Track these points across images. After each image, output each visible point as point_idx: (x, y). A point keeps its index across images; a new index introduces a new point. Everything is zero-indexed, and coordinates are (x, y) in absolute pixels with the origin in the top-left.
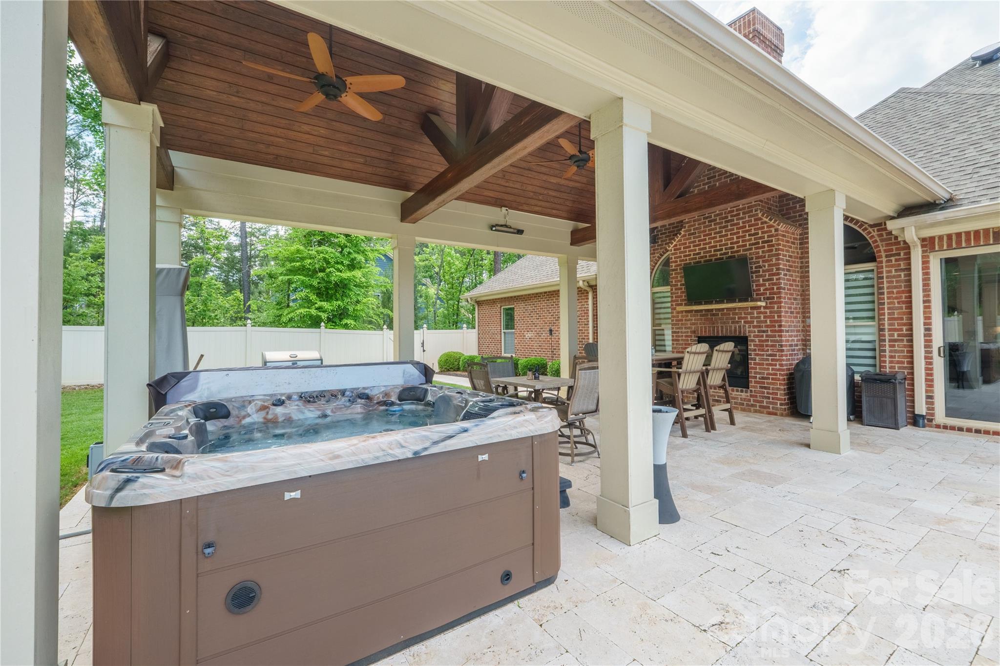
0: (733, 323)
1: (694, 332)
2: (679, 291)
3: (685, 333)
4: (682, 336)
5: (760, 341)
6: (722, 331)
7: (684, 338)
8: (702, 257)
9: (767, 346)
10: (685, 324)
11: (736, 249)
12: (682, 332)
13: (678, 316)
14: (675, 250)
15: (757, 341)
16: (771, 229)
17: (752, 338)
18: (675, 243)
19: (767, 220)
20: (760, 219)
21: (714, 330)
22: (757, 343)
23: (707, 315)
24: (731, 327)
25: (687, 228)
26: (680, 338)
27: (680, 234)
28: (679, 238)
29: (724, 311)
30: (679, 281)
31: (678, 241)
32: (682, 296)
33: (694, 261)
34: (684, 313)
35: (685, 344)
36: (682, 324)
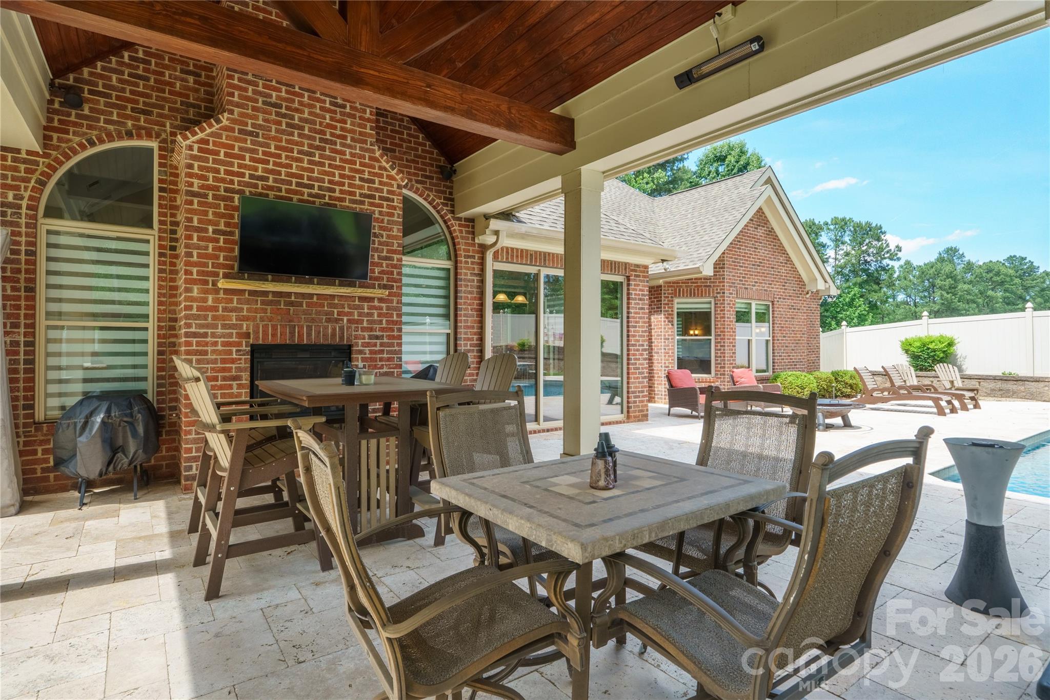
0: (329, 320)
1: (247, 335)
2: (211, 245)
3: (223, 336)
4: (215, 344)
5: (371, 352)
6: (309, 334)
7: (220, 348)
8: (271, 188)
9: (381, 360)
10: (224, 318)
11: (337, 194)
12: (213, 335)
13: (205, 300)
14: (200, 150)
15: (368, 352)
16: (393, 182)
17: (360, 348)
18: (201, 135)
19: (387, 166)
20: (377, 160)
21: (292, 334)
22: (368, 356)
23: (279, 303)
24: (326, 328)
25: (236, 116)
26: (209, 349)
27: (218, 121)
28: (213, 129)
29: (312, 298)
30: (210, 222)
31: (212, 134)
32: (217, 257)
33: (253, 190)
34: (221, 295)
35: (224, 361)
36: (215, 318)
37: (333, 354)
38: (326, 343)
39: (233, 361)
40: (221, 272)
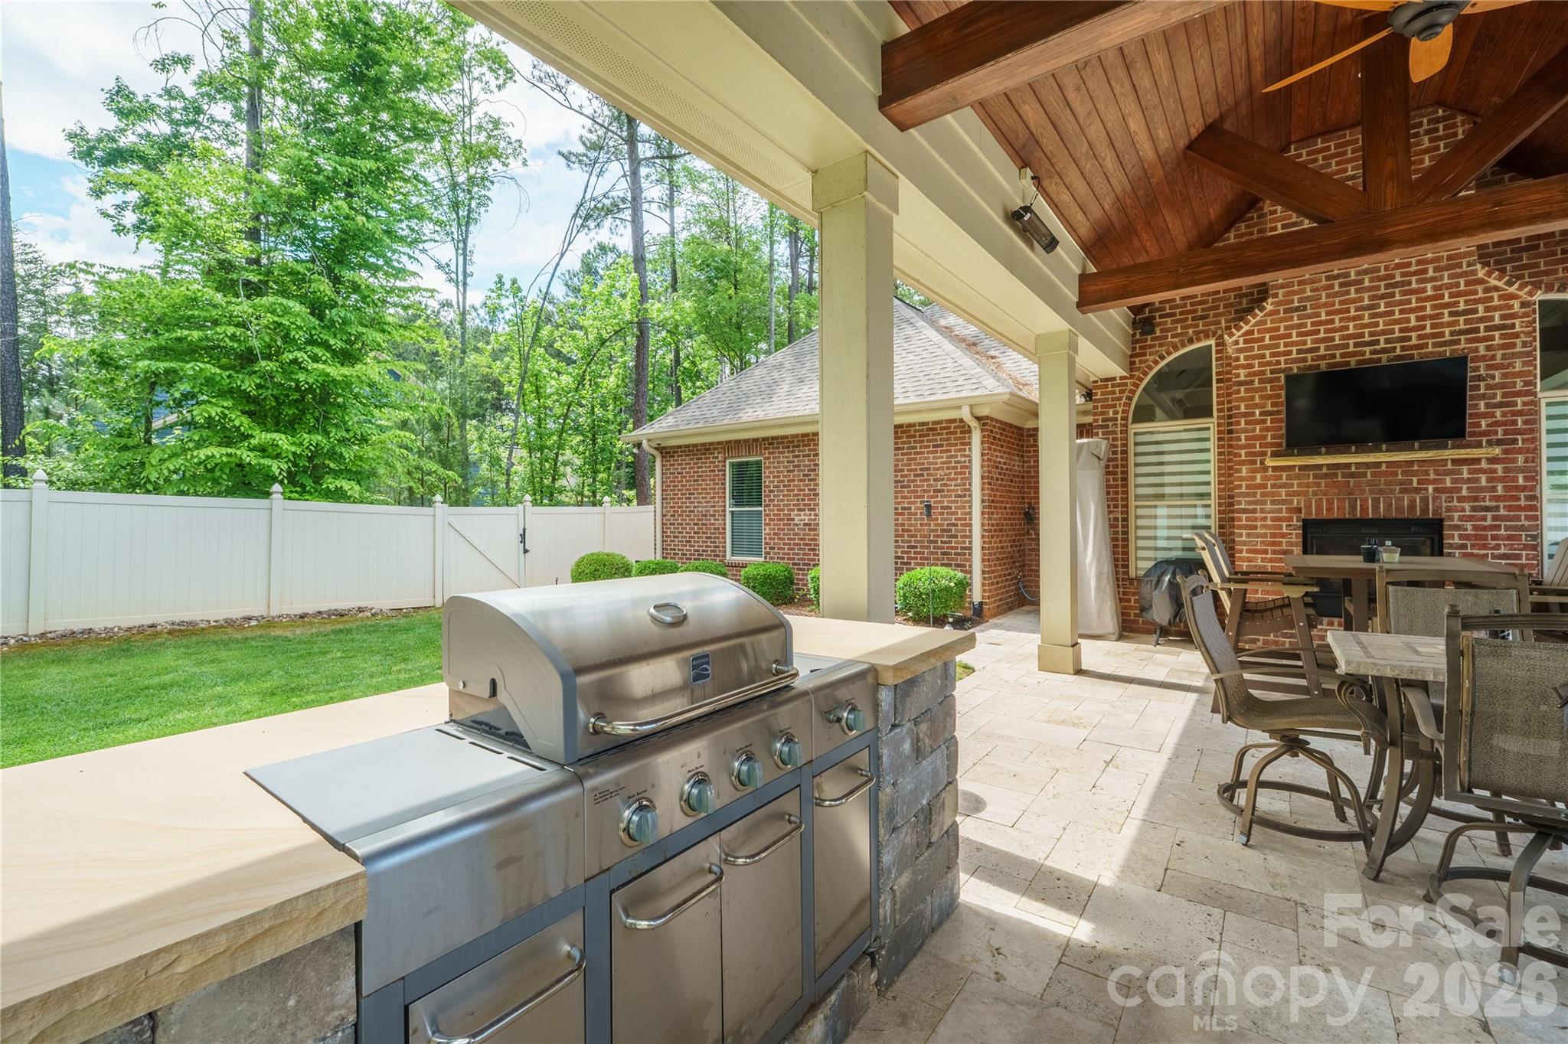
0: (1403, 491)
1: (1299, 510)
2: (1258, 427)
3: (1273, 511)
4: (1265, 518)
5: (1476, 528)
6: (1376, 507)
7: (1269, 522)
8: (1323, 358)
9: (1495, 538)
10: (1272, 494)
11: (1414, 341)
12: (1262, 511)
13: (1254, 479)
14: (1245, 342)
15: (1469, 528)
16: (1512, 302)
17: (1456, 522)
18: (1246, 328)
19: (1500, 284)
20: (1481, 282)
21: (1353, 507)
22: (1469, 532)
23: (1336, 475)
24: (1400, 500)
25: (1281, 298)
26: (1259, 524)
27: (1262, 309)
28: (1258, 318)
29: (1380, 467)
30: (1256, 406)
31: (1257, 324)
32: (1265, 437)
33: (1301, 365)
34: (1270, 473)
35: (1273, 535)
36: (1263, 495)
37: (1413, 529)
38: (1401, 516)
39: (1283, 536)
40: (1269, 451)
